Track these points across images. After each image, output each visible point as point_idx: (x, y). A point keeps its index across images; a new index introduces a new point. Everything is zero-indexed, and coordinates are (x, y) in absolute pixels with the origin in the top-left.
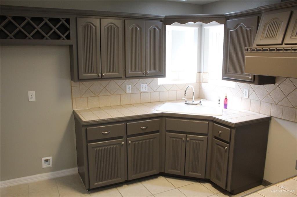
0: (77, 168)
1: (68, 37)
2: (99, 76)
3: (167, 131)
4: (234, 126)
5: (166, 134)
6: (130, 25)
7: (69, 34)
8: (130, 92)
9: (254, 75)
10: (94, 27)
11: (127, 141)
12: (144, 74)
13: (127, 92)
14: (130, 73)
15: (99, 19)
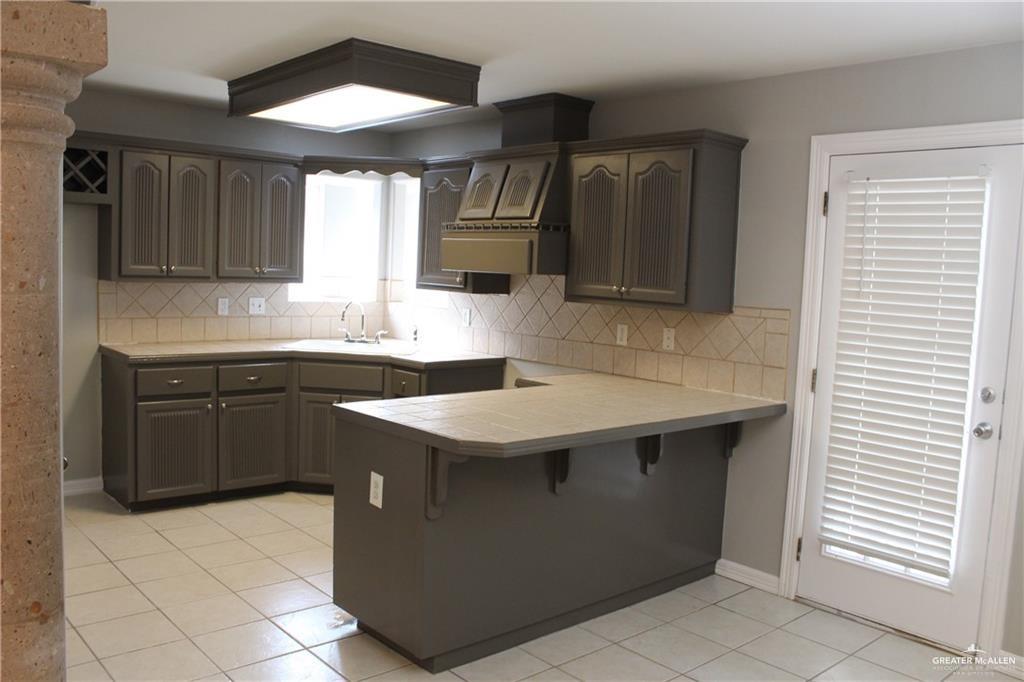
0: (100, 478)
1: (103, 189)
2: (162, 271)
3: (303, 389)
4: (423, 368)
5: (299, 395)
6: (231, 172)
7: (105, 183)
8: (226, 313)
9: (466, 274)
10: (156, 172)
11: (217, 405)
12: (256, 272)
13: (220, 313)
14: (227, 268)
15: (167, 157)
